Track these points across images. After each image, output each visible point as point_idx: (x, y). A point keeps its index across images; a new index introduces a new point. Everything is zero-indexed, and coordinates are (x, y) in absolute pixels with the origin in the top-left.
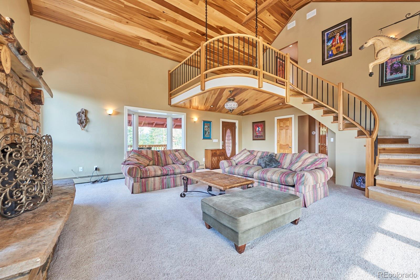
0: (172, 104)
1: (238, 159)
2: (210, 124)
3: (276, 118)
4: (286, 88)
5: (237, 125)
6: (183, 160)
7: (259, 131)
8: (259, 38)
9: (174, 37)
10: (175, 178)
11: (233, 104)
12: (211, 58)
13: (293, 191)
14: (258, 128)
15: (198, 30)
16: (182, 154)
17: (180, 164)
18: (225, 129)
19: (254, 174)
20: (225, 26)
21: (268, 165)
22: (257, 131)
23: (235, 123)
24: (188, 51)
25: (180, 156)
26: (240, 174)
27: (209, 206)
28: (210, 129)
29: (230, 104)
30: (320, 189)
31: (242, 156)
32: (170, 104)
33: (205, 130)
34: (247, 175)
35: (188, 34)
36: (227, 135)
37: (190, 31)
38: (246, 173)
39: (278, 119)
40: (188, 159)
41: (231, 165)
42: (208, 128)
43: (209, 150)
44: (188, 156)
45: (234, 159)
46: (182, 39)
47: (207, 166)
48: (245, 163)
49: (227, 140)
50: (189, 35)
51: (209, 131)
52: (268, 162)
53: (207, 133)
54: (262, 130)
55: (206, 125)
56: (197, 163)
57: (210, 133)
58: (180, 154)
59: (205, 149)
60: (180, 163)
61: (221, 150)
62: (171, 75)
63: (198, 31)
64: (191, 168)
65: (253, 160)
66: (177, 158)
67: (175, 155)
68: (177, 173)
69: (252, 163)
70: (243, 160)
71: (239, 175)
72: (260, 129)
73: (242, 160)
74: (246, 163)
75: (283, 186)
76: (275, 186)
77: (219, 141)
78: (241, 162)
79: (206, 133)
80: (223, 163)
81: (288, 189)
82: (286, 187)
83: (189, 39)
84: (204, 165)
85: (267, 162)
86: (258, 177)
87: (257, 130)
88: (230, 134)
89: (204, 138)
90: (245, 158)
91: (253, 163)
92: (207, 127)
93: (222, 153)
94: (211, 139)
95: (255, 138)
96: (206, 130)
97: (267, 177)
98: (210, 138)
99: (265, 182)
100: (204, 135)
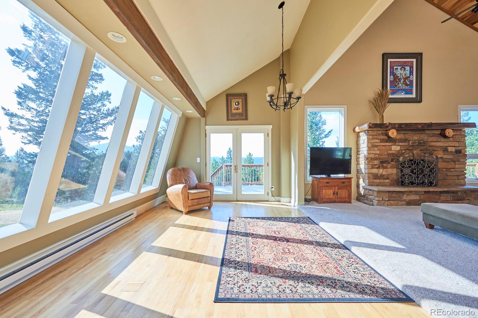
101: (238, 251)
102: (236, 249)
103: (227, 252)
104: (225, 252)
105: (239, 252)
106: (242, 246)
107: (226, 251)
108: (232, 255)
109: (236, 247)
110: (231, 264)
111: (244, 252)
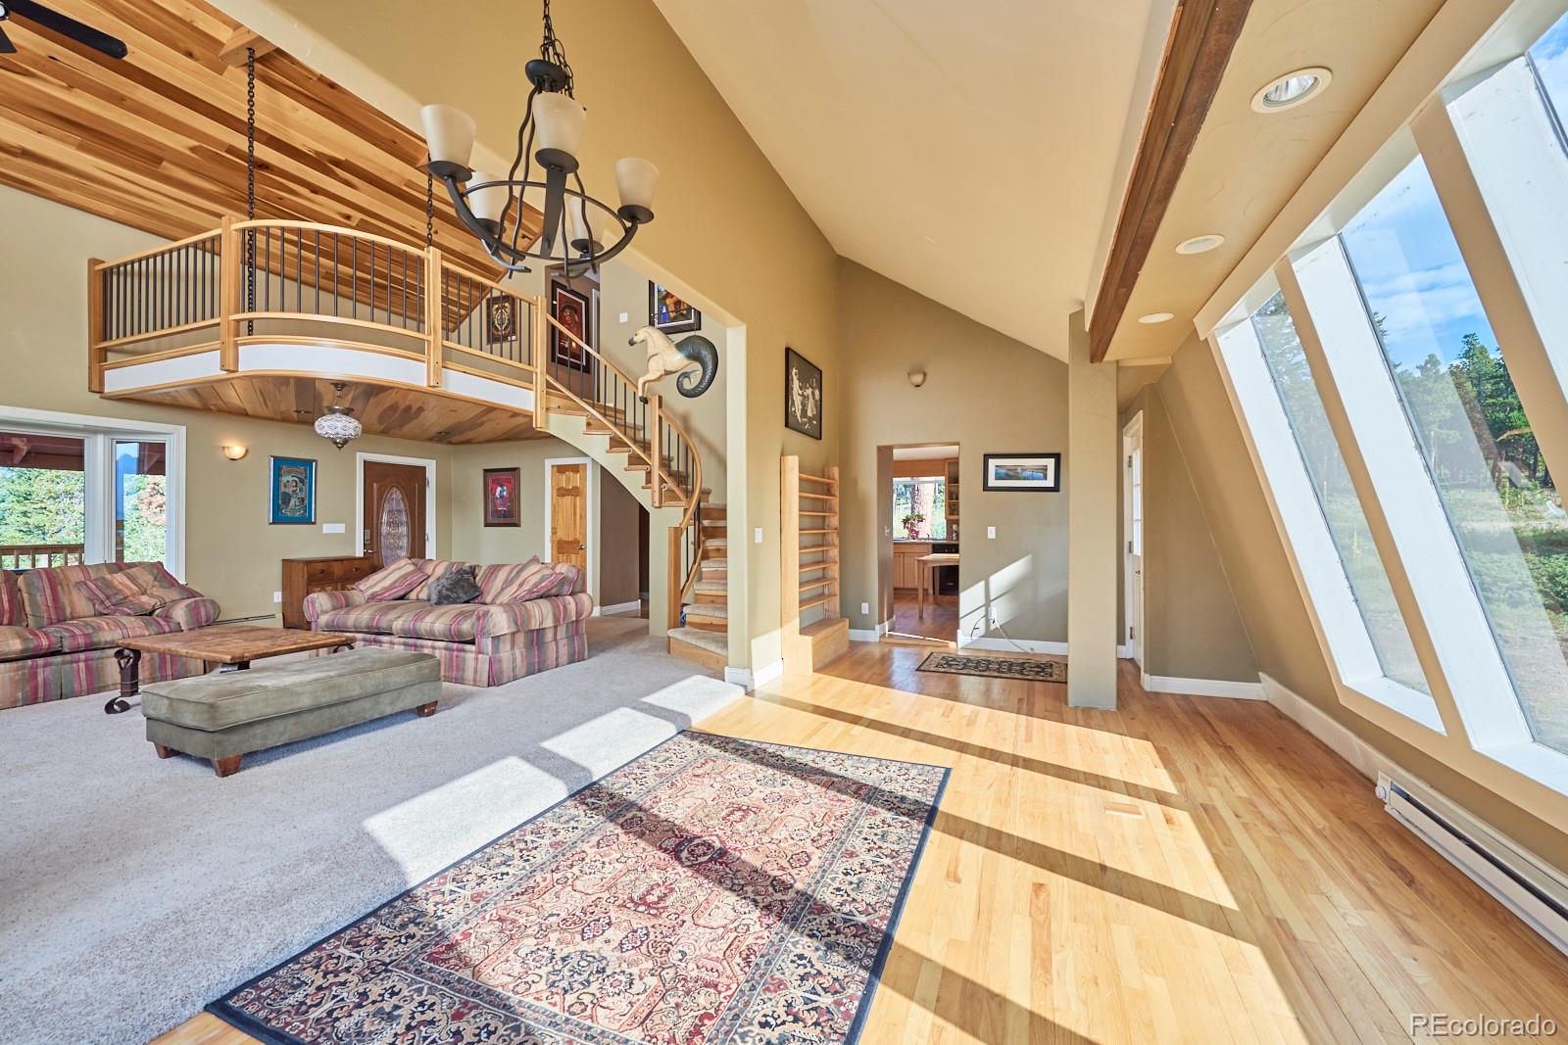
0: (107, 389)
1: (372, 587)
2: (306, 471)
3: (549, 463)
4: (534, 388)
5: (431, 475)
6: (144, 599)
7: (502, 497)
8: (428, 252)
9: (118, 147)
10: (95, 662)
11: (339, 425)
12: (302, 240)
13: (472, 652)
14: (499, 489)
15: (231, 146)
16: (146, 578)
17: (129, 615)
18: (379, 489)
19: (394, 623)
20: (350, 159)
21: (447, 597)
22: (497, 499)
23: (423, 469)
24: (193, 203)
25: (132, 586)
26: (361, 628)
27: (158, 697)
28: (306, 488)
29: (329, 423)
30: (557, 644)
31: (389, 574)
32: (97, 386)
33: (283, 489)
34: (378, 628)
35: (189, 153)
36: (387, 507)
37: (194, 143)
38: (375, 624)
39: (553, 466)
40: (171, 595)
41: (344, 605)
42: (300, 485)
43: (298, 561)
44: (173, 585)
45: (362, 587)
46: (159, 160)
47: (290, 620)
48: (391, 597)
49: (389, 524)
50: (192, 155)
51: (300, 495)
52: (447, 589)
53: (292, 502)
54: (510, 494)
55: (289, 472)
56: (205, 606)
57: (306, 502)
58: (132, 579)
59: (283, 560)
60: (129, 611)
61: (360, 559)
62: (105, 280)
63: (231, 150)
64: (179, 623)
65: (419, 588)
66: (116, 594)
67: (109, 585)
68: (106, 642)
69: (415, 597)
70: (392, 586)
71: (360, 632)
72: (505, 493)
73: (384, 588)
74: (396, 596)
75: (455, 645)
76: (440, 649)
77: (351, 529)
78: (380, 595)
79: (287, 502)
80: (313, 603)
81: (464, 651)
82: (461, 646)
83: (194, 168)
84: (280, 616)
85: (444, 591)
86: (403, 630)
87: (497, 494)
88: (402, 505)
89: (278, 519)
90: (395, 582)
91: (417, 596)
92: (290, 478)
93: (357, 569)
94: (314, 523)
95: (491, 519)
96: (289, 490)
97: (422, 628)
98: (306, 520)
99: (419, 642)
100: (277, 509)
101: (875, 839)
102: (880, 847)
103: (912, 841)
104: (917, 842)
105: (876, 835)
106: (851, 856)
107: (914, 848)
108: (901, 831)
109: (878, 856)
110: (909, 810)
111: (860, 832)
